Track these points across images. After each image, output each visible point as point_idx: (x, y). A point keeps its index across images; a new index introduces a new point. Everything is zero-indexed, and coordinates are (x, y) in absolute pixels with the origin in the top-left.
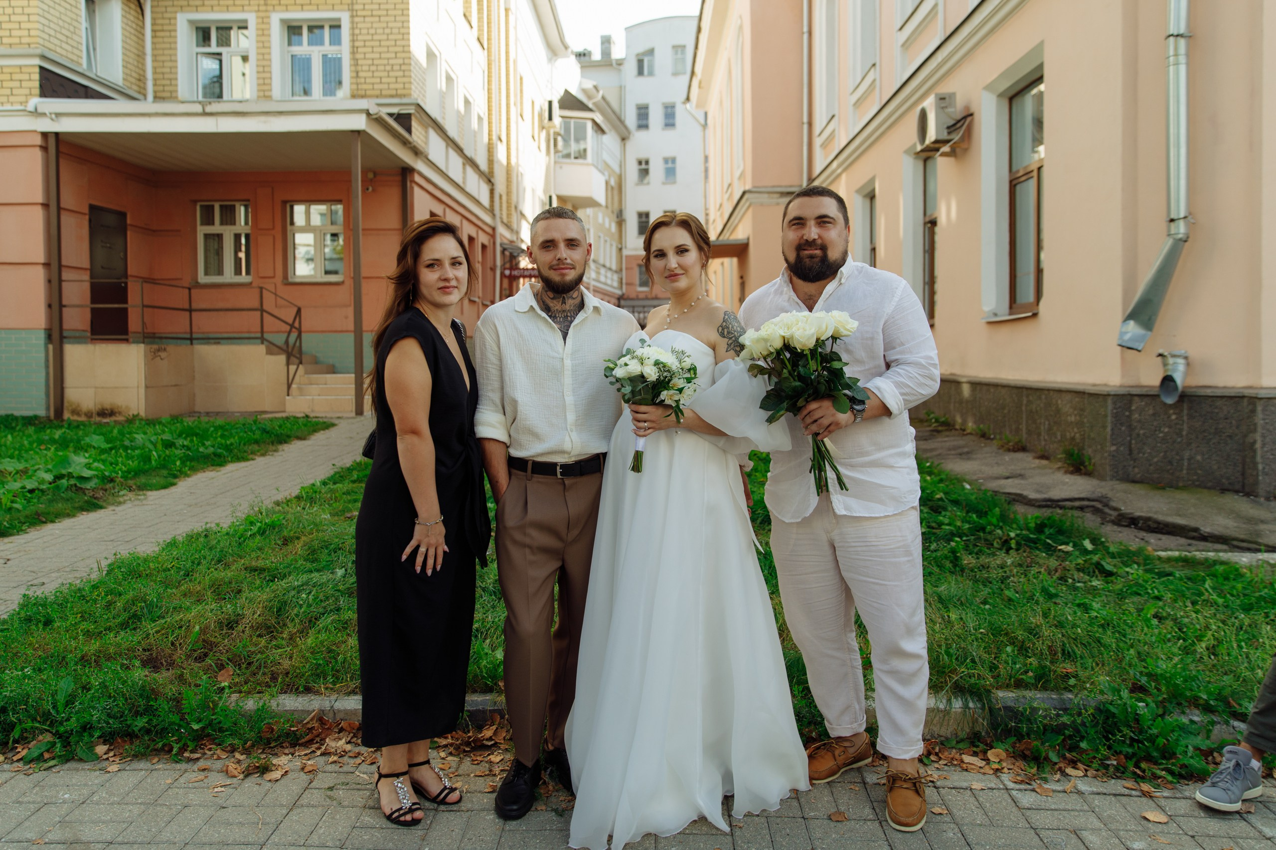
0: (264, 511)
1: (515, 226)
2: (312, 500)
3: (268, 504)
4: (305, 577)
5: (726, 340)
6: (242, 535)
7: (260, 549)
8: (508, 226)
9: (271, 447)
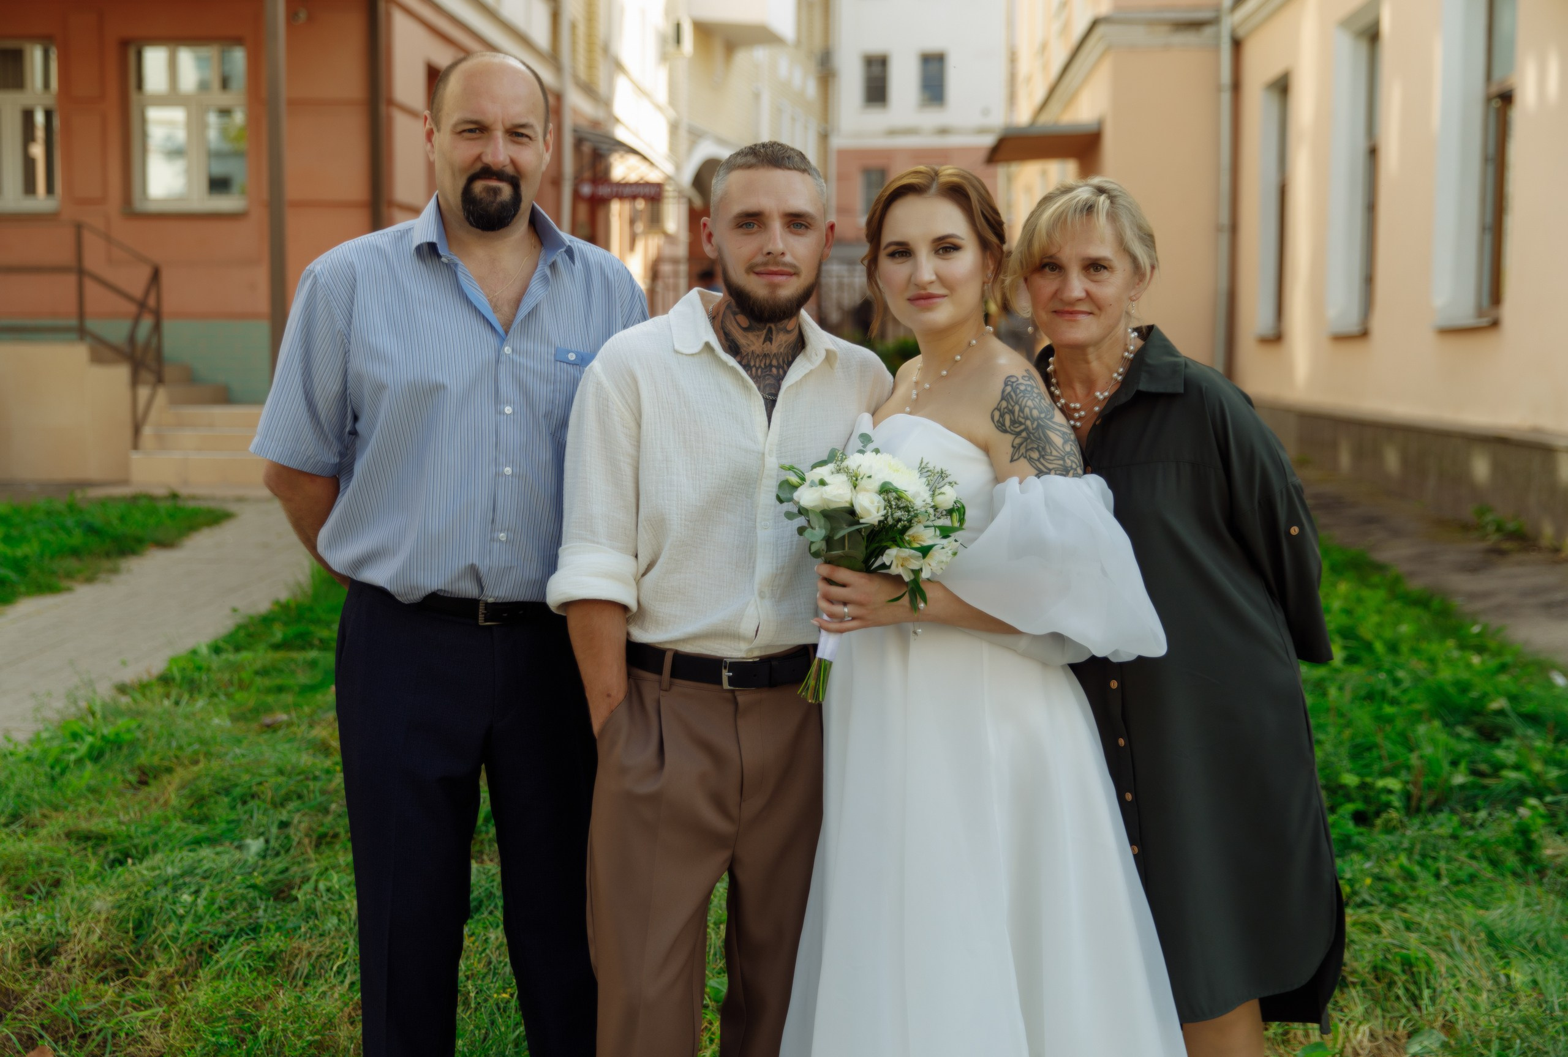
0: (98, 708)
1: (602, 88)
2: (193, 687)
3: (104, 691)
4: (188, 857)
5: (1009, 438)
6: (57, 761)
7: (93, 790)
8: (589, 89)
9: (107, 564)
